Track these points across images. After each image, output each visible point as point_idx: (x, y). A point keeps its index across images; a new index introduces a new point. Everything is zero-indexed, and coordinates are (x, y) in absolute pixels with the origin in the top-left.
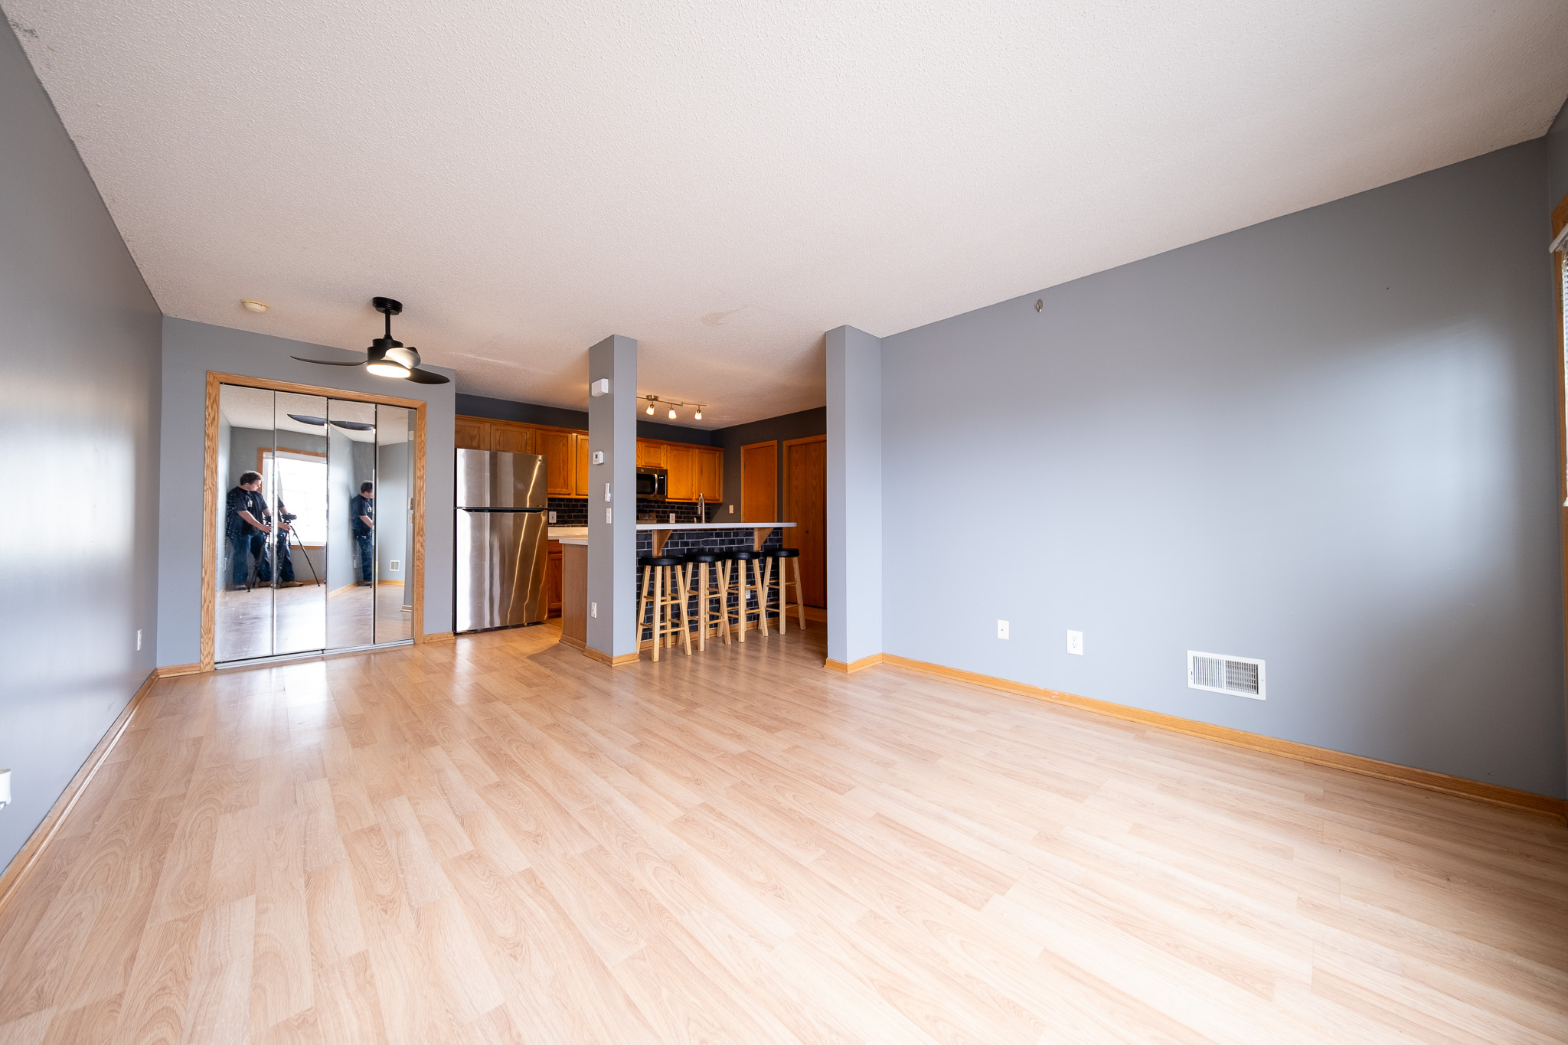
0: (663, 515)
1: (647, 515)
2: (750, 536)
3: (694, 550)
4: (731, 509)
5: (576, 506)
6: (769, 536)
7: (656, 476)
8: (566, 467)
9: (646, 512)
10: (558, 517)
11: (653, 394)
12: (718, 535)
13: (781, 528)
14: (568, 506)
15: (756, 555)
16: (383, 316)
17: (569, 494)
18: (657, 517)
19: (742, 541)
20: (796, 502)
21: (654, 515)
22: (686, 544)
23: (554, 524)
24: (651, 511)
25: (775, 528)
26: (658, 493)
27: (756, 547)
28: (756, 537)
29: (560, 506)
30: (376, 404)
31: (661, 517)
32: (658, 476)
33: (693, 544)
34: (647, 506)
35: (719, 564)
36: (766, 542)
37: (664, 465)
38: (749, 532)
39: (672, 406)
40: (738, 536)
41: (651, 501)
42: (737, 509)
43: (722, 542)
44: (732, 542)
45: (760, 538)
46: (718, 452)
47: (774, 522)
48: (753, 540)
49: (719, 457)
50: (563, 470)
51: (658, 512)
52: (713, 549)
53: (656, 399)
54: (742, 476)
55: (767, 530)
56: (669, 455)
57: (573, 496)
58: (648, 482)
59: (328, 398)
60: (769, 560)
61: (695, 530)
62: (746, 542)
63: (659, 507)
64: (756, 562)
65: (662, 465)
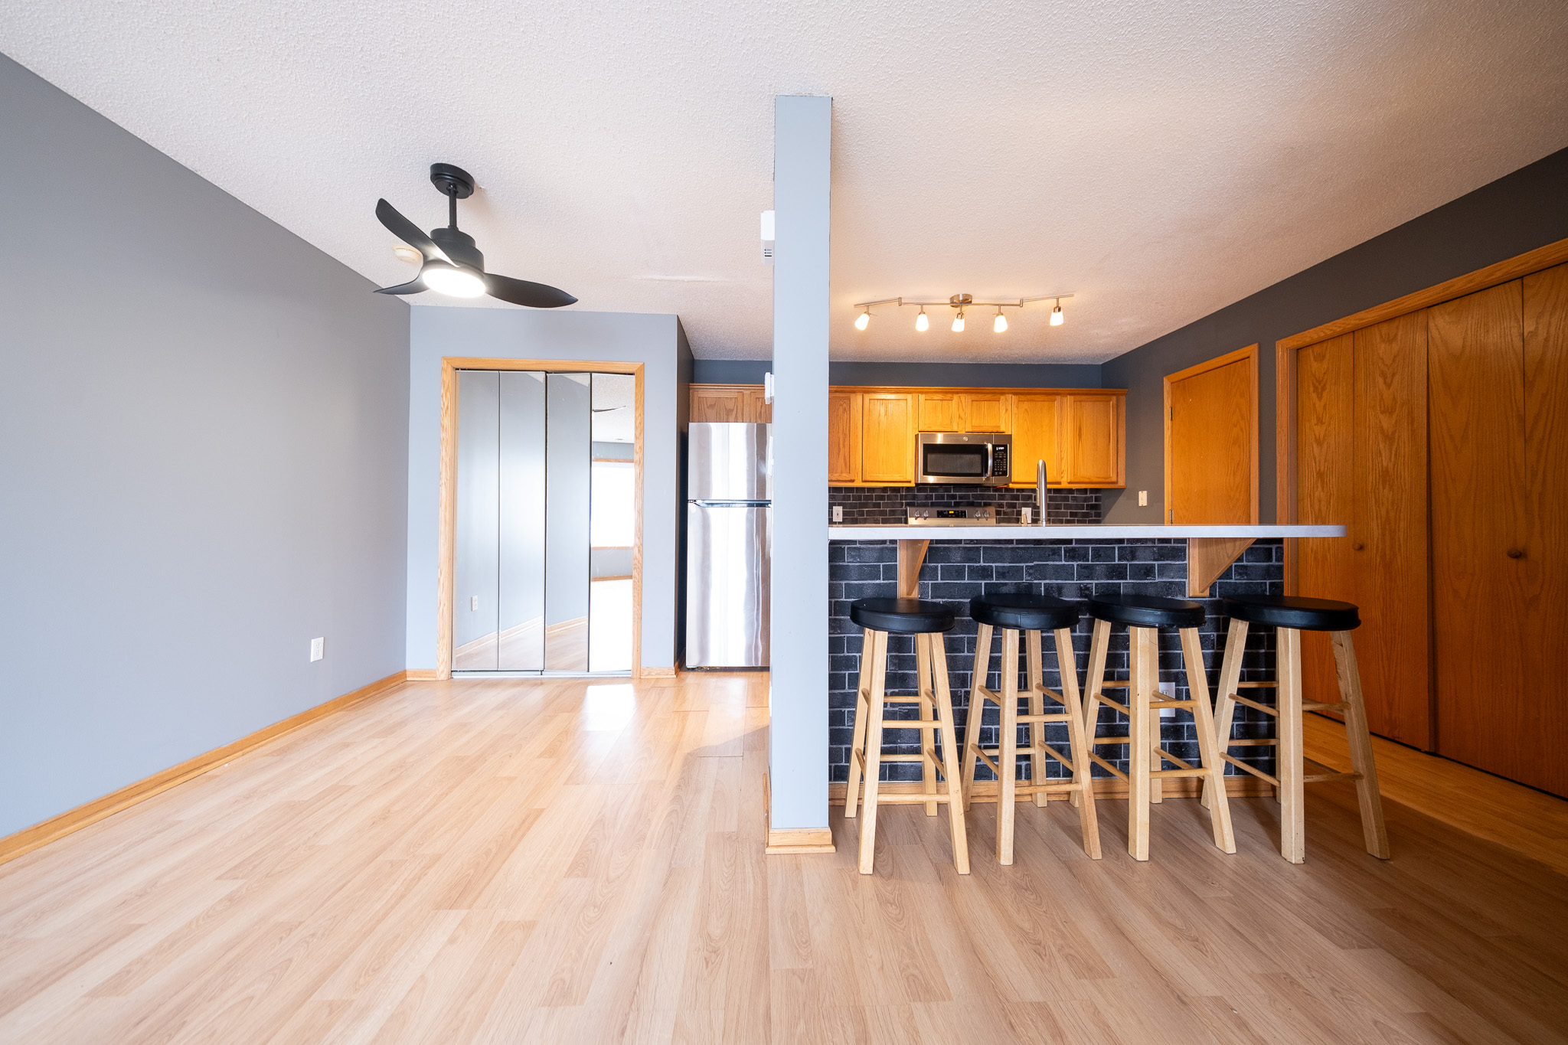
0: (1009, 510)
1: (980, 510)
2: (1174, 558)
3: (1004, 590)
4: (1143, 498)
5: (870, 498)
6: (1240, 559)
7: (990, 447)
8: (847, 443)
9: (979, 505)
10: (844, 513)
11: (960, 291)
12: (1072, 554)
13: (1279, 541)
14: (859, 498)
15: (1191, 616)
16: (447, 198)
17: (853, 481)
18: (998, 513)
19: (1148, 571)
20: (1321, 475)
21: (992, 510)
22: (985, 573)
23: (840, 523)
24: (986, 505)
25: (1259, 541)
26: (993, 474)
27: (1195, 586)
28: (1194, 559)
29: (849, 498)
30: (591, 373)
31: (1005, 513)
32: (994, 447)
33: (1002, 574)
34: (982, 497)
35: (1064, 637)
36: (1227, 574)
37: (1005, 428)
38: (1174, 549)
39: (1000, 307)
40: (1133, 558)
41: (988, 488)
42: (1156, 497)
43: (1087, 572)
44: (1119, 572)
45: (1207, 565)
46: (1114, 398)
47: (1248, 522)
48: (1183, 570)
49: (1118, 406)
50: (844, 446)
51: (1001, 505)
52: (1060, 588)
53: (967, 301)
54: (1167, 433)
55: (1229, 545)
56: (1015, 410)
57: (858, 484)
58: (977, 458)
59: (547, 372)
60: (1239, 632)
61: (1010, 541)
62: (1161, 574)
63: (1002, 497)
64: (1191, 638)
65: (1002, 429)
